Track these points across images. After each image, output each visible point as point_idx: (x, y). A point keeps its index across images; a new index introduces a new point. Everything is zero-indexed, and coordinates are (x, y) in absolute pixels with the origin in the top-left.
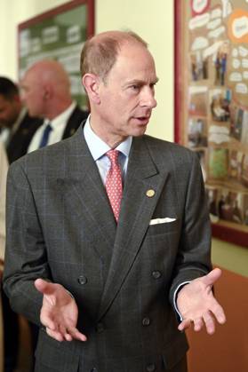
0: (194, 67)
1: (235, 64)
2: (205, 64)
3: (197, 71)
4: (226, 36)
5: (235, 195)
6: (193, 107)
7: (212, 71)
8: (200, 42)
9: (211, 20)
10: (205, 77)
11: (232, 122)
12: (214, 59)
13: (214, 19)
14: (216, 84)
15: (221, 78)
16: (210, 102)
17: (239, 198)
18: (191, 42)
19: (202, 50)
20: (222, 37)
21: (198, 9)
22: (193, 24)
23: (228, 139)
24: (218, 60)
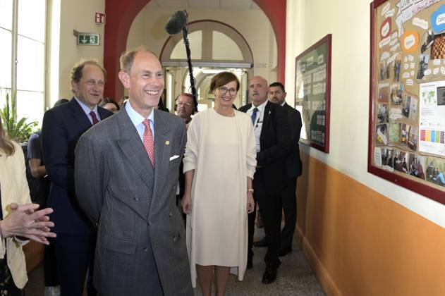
0: (382, 71)
1: (406, 67)
2: (388, 68)
3: (383, 73)
4: (401, 49)
5: (404, 154)
6: (381, 97)
7: (392, 73)
8: (386, 55)
9: (392, 40)
10: (388, 77)
11: (403, 105)
12: (393, 65)
13: (394, 39)
14: (394, 81)
15: (397, 77)
16: (391, 92)
17: (407, 156)
18: (380, 56)
19: (386, 60)
20: (398, 50)
21: (384, 35)
22: (381, 44)
23: (401, 116)
24: (395, 65)
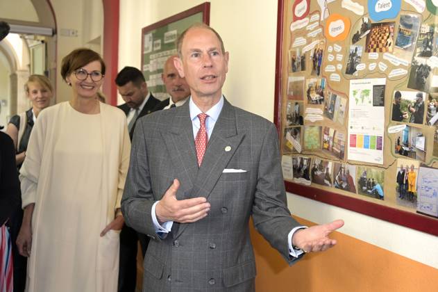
0: (294, 61)
1: (330, 58)
2: (303, 58)
3: (296, 64)
4: (324, 35)
5: (327, 163)
6: (292, 93)
7: (309, 64)
8: (300, 41)
9: (310, 23)
10: (303, 69)
11: (326, 104)
12: (312, 54)
13: (313, 23)
14: (312, 74)
15: (317, 69)
16: (307, 88)
17: (330, 165)
18: (292, 42)
19: (301, 47)
20: (319, 36)
21: (299, 15)
22: (294, 27)
23: (322, 118)
24: (315, 55)
